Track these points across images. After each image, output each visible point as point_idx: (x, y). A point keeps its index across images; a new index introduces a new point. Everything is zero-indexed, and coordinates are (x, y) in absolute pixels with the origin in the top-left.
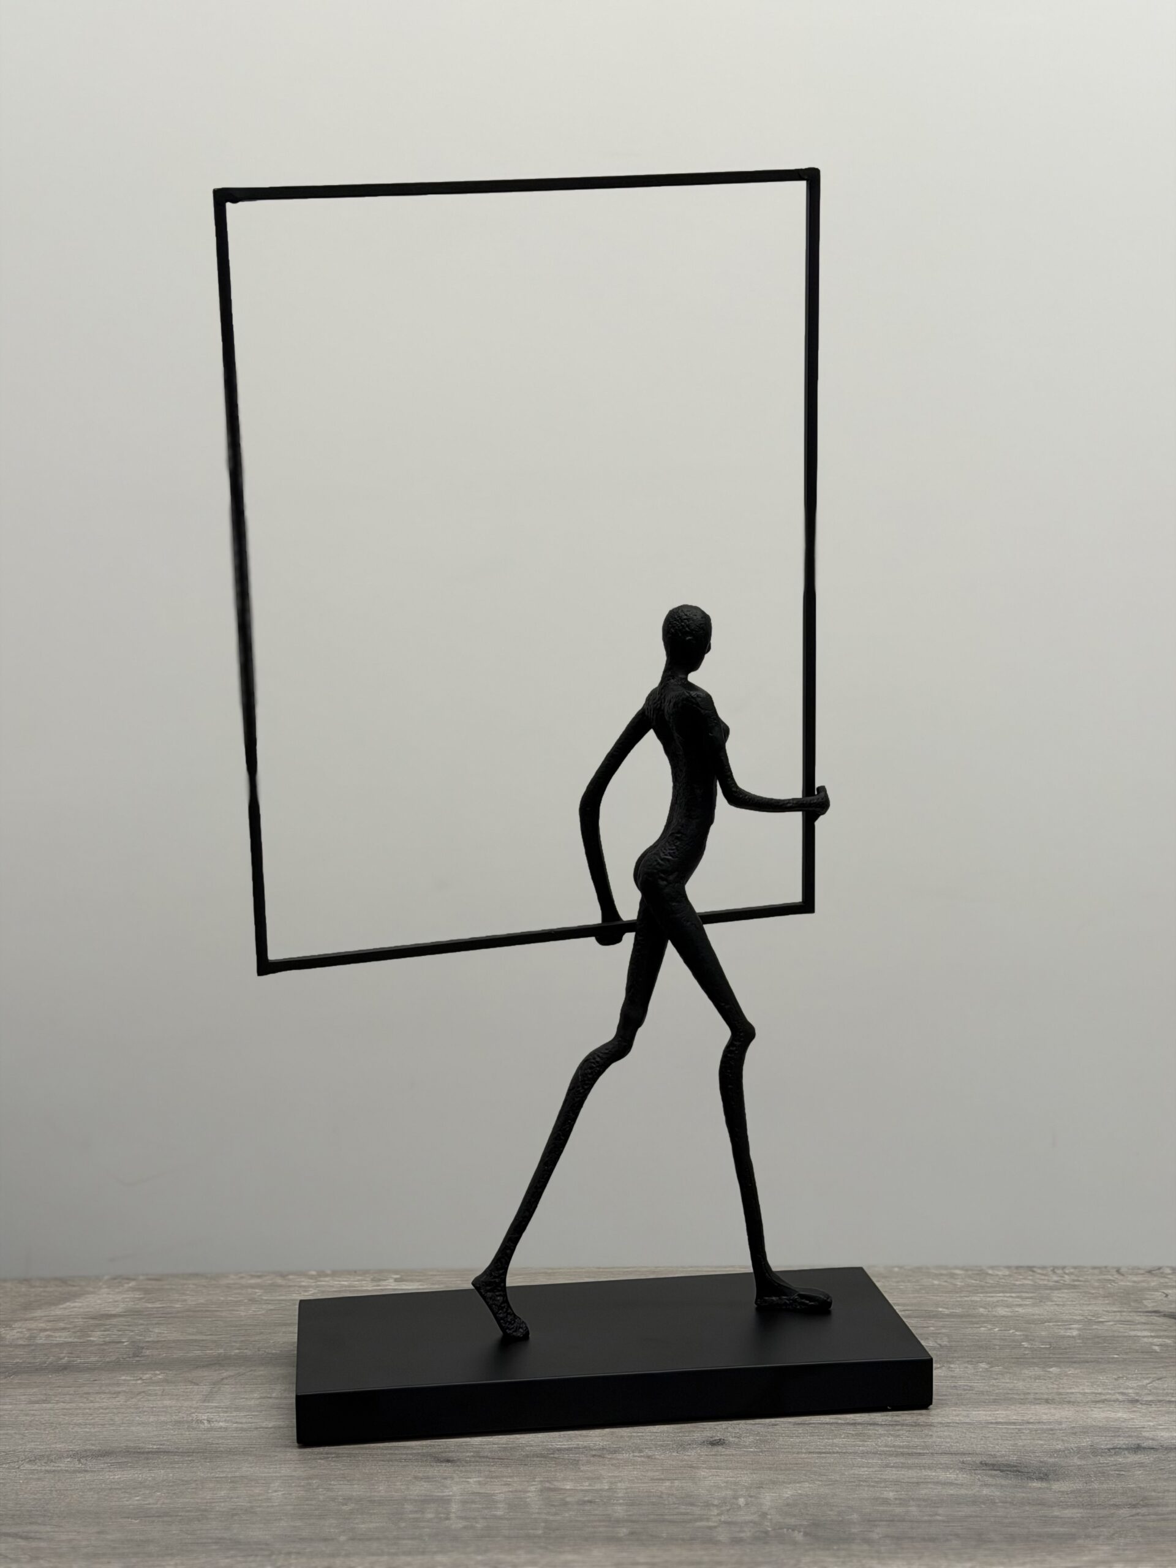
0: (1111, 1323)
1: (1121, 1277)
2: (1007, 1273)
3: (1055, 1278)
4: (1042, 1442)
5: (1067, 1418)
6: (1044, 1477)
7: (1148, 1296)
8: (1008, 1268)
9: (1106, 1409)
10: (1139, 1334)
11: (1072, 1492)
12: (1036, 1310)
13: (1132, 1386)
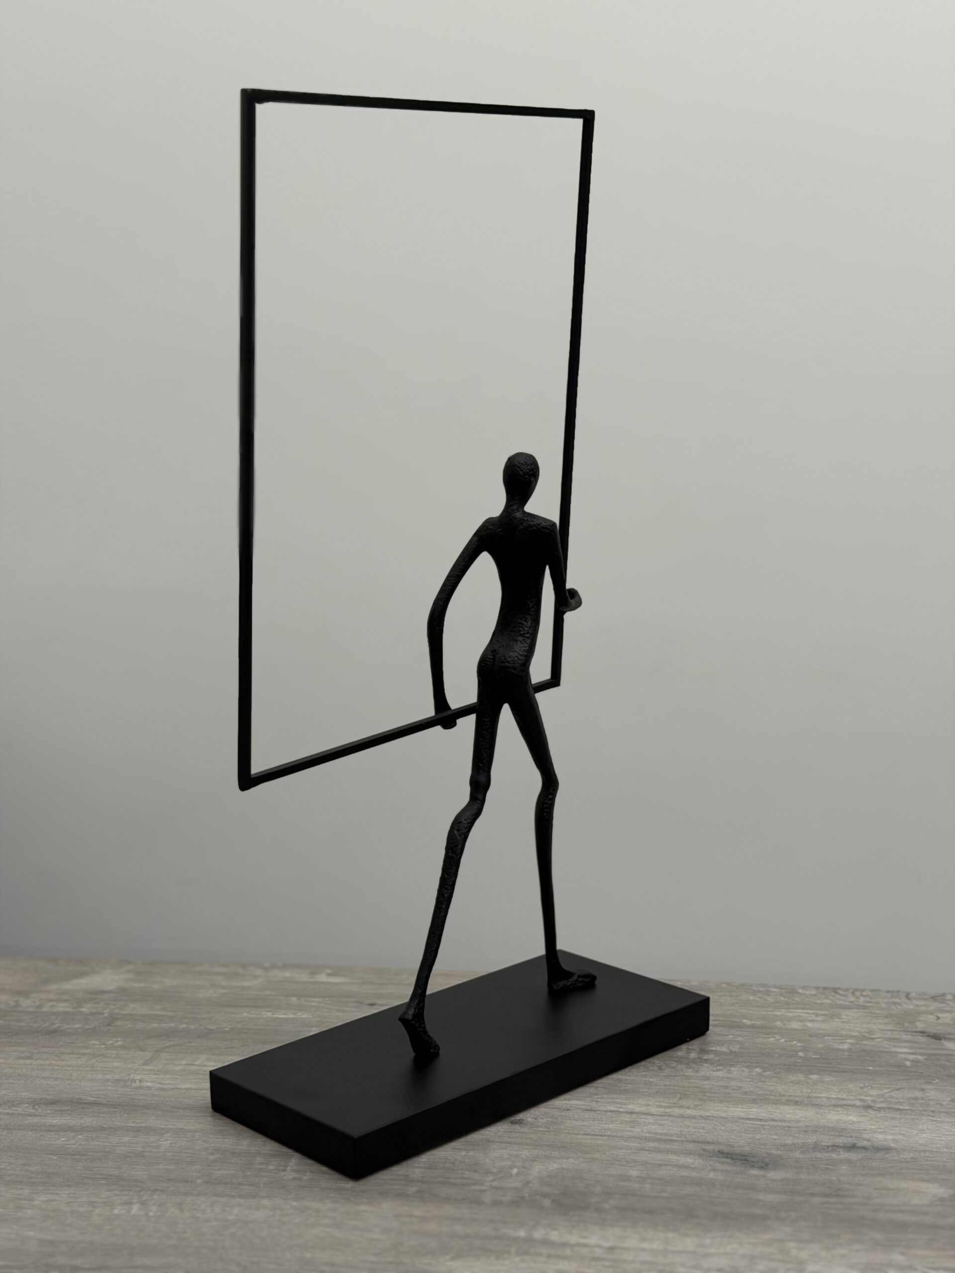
0: (879, 1040)
1: (908, 1001)
2: (814, 992)
3: (852, 999)
4: (775, 1137)
5: (806, 1118)
6: (764, 1166)
7: (921, 1019)
8: (817, 988)
9: (841, 1112)
10: (899, 1050)
11: (782, 1180)
12: (824, 1026)
13: (872, 1094)
